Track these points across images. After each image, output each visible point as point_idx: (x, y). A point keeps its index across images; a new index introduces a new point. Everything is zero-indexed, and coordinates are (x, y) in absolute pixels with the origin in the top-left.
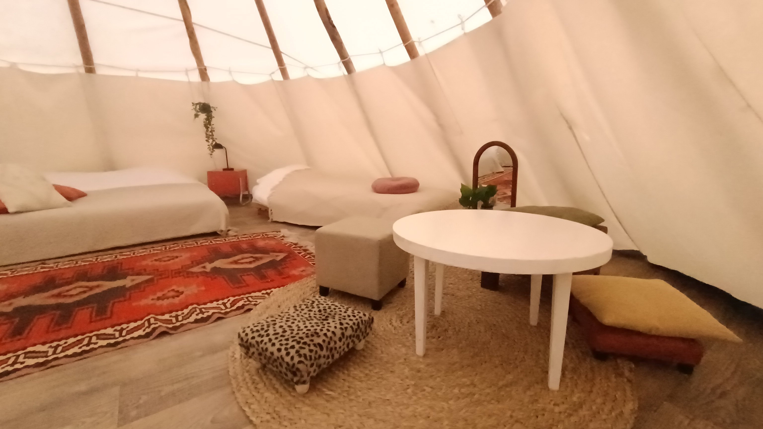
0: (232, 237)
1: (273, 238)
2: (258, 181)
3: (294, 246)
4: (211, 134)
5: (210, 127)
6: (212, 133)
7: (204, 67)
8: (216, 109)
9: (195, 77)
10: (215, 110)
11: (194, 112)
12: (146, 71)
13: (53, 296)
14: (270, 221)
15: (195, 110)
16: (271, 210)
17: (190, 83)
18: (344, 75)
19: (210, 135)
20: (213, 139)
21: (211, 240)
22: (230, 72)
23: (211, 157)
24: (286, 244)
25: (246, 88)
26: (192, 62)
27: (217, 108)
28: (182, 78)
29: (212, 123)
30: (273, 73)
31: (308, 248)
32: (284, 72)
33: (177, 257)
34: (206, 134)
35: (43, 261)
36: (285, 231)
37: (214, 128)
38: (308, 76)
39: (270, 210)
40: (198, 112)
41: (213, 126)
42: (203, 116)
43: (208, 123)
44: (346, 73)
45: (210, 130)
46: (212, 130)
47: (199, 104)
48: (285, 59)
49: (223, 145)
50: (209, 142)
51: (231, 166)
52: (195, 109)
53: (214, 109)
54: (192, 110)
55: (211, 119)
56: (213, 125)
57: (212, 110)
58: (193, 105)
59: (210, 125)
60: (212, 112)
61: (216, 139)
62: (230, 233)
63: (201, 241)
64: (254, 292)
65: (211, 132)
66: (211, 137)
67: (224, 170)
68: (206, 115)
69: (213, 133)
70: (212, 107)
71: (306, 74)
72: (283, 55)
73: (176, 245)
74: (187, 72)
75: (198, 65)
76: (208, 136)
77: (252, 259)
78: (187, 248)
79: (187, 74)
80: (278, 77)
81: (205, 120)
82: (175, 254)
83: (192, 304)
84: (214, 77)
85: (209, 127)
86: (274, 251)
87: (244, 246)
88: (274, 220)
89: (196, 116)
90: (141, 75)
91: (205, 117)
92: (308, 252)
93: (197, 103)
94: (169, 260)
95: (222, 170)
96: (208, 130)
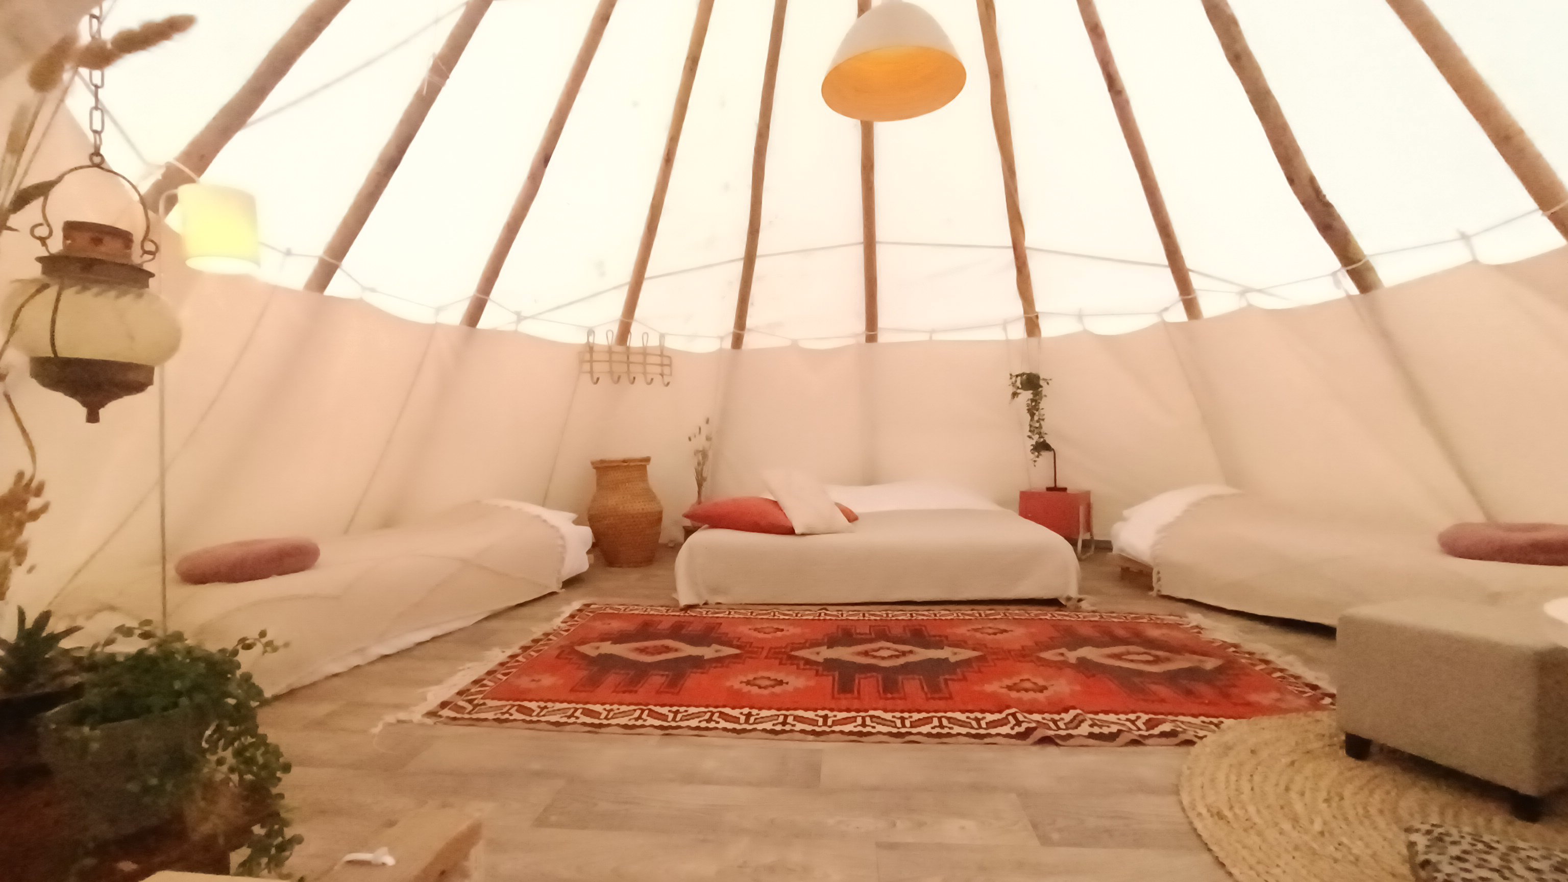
0: (1089, 612)
1: (1177, 626)
2: (1126, 513)
3: (1234, 649)
4: (1037, 425)
5: (1037, 413)
6: (1040, 425)
7: (1036, 314)
8: (1050, 382)
9: (1018, 331)
10: (1048, 383)
11: (1011, 390)
12: (945, 331)
13: (859, 654)
14: (1153, 593)
15: (1013, 386)
16: (1159, 573)
17: (1008, 342)
18: (1350, 297)
19: (1037, 428)
20: (1040, 434)
21: (1051, 612)
22: (1080, 317)
23: (1035, 466)
24: (1213, 642)
25: (1110, 343)
26: (1017, 308)
27: (1051, 380)
28: (997, 335)
29: (1041, 406)
30: (1166, 309)
31: (1270, 657)
32: (1191, 306)
33: (1006, 631)
34: (1031, 426)
35: (824, 606)
36: (1195, 618)
37: (1044, 415)
38: (1250, 306)
39: (1156, 572)
40: (1018, 388)
41: (1042, 411)
42: (1026, 395)
43: (1033, 409)
44: (1354, 290)
45: (1036, 418)
46: (1039, 419)
47: (1021, 375)
48: (1196, 281)
49: (1052, 446)
50: (1033, 439)
51: (1060, 484)
52: (1014, 384)
53: (1046, 383)
54: (1010, 385)
55: (1041, 399)
56: (1043, 409)
57: (1042, 383)
58: (1011, 378)
59: (1037, 410)
60: (1041, 387)
61: (1046, 434)
62: (1084, 605)
63: (1034, 611)
64: (1184, 715)
65: (1038, 421)
66: (1036, 431)
67: (1049, 489)
68: (1032, 393)
69: (1042, 422)
70: (1044, 379)
71: (1243, 304)
72: (1191, 274)
73: (993, 612)
74: (1005, 325)
75: (1025, 312)
76: (1032, 429)
77: (1150, 658)
78: (1014, 619)
79: (1005, 329)
80: (1179, 314)
81: (1029, 402)
82: (1003, 626)
83: (1074, 708)
84: (1048, 328)
85: (1034, 414)
86: (1194, 652)
87: (1121, 632)
88: (1164, 593)
89: (1015, 395)
90: (937, 337)
91: (1031, 396)
92: (1272, 666)
93: (1017, 373)
94: (995, 634)
95: (1045, 490)
96: (1034, 419)
